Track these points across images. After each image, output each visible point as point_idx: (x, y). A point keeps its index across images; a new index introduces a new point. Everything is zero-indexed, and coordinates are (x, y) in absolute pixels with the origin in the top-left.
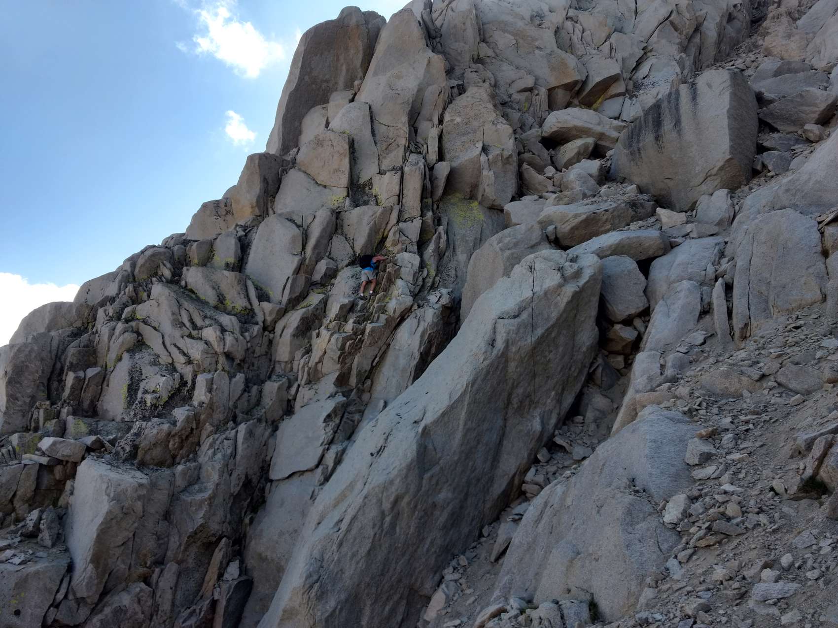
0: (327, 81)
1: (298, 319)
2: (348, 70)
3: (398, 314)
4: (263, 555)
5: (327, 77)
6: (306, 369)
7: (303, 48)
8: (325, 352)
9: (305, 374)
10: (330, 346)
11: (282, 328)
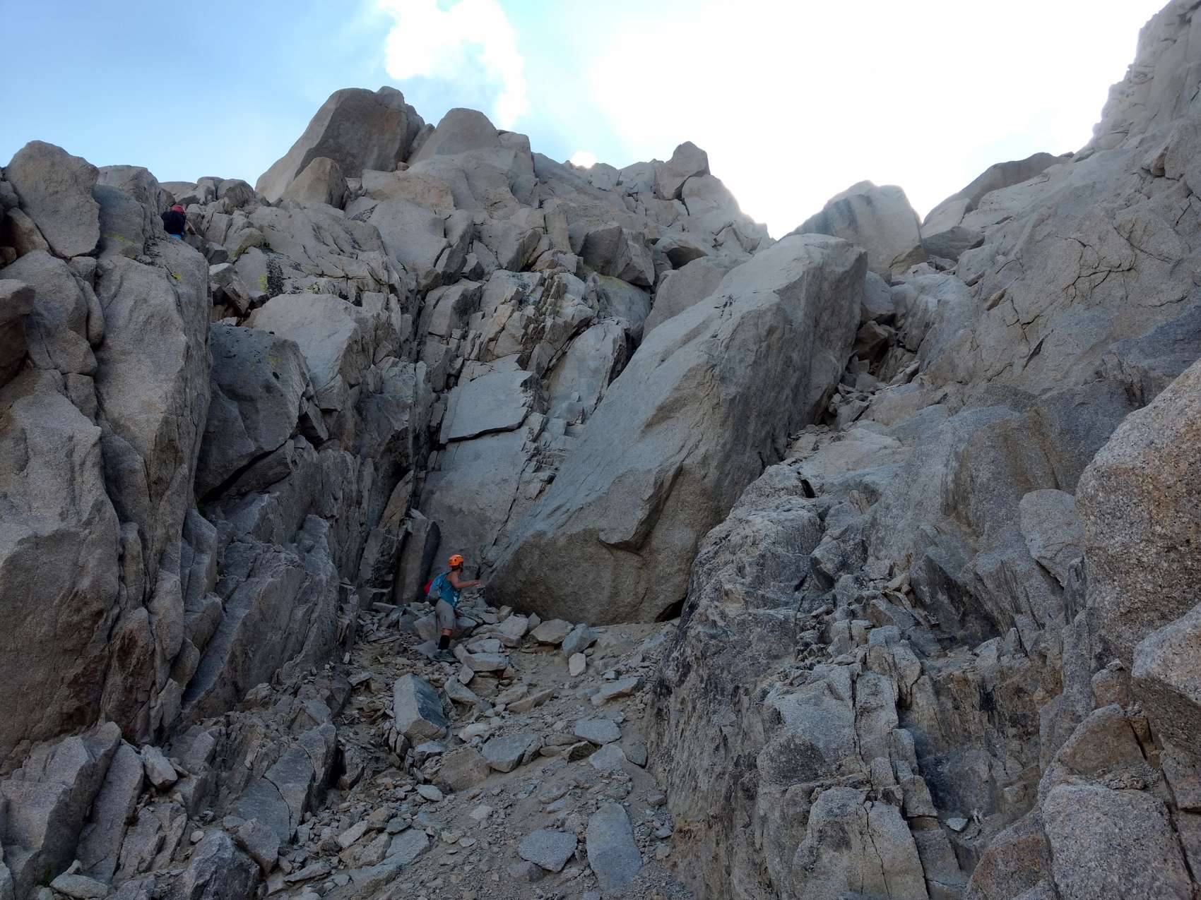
1: (460, 294)
3: (576, 322)
6: (478, 342)
8: (503, 329)
9: (477, 347)
10: (511, 322)
11: (437, 298)
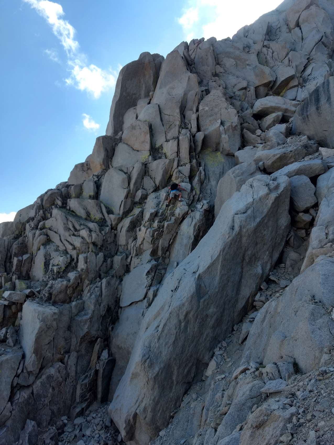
0: (135, 94)
2: (146, 87)
3: (181, 216)
4: (120, 346)
5: (135, 92)
6: (135, 248)
7: (121, 78)
8: (144, 239)
9: (135, 251)
10: (146, 235)
11: (121, 228)
